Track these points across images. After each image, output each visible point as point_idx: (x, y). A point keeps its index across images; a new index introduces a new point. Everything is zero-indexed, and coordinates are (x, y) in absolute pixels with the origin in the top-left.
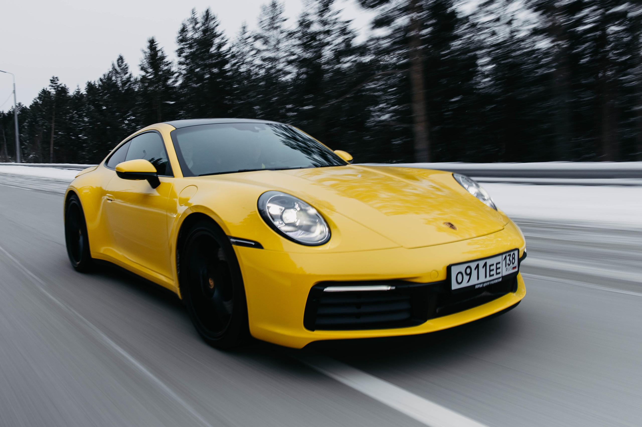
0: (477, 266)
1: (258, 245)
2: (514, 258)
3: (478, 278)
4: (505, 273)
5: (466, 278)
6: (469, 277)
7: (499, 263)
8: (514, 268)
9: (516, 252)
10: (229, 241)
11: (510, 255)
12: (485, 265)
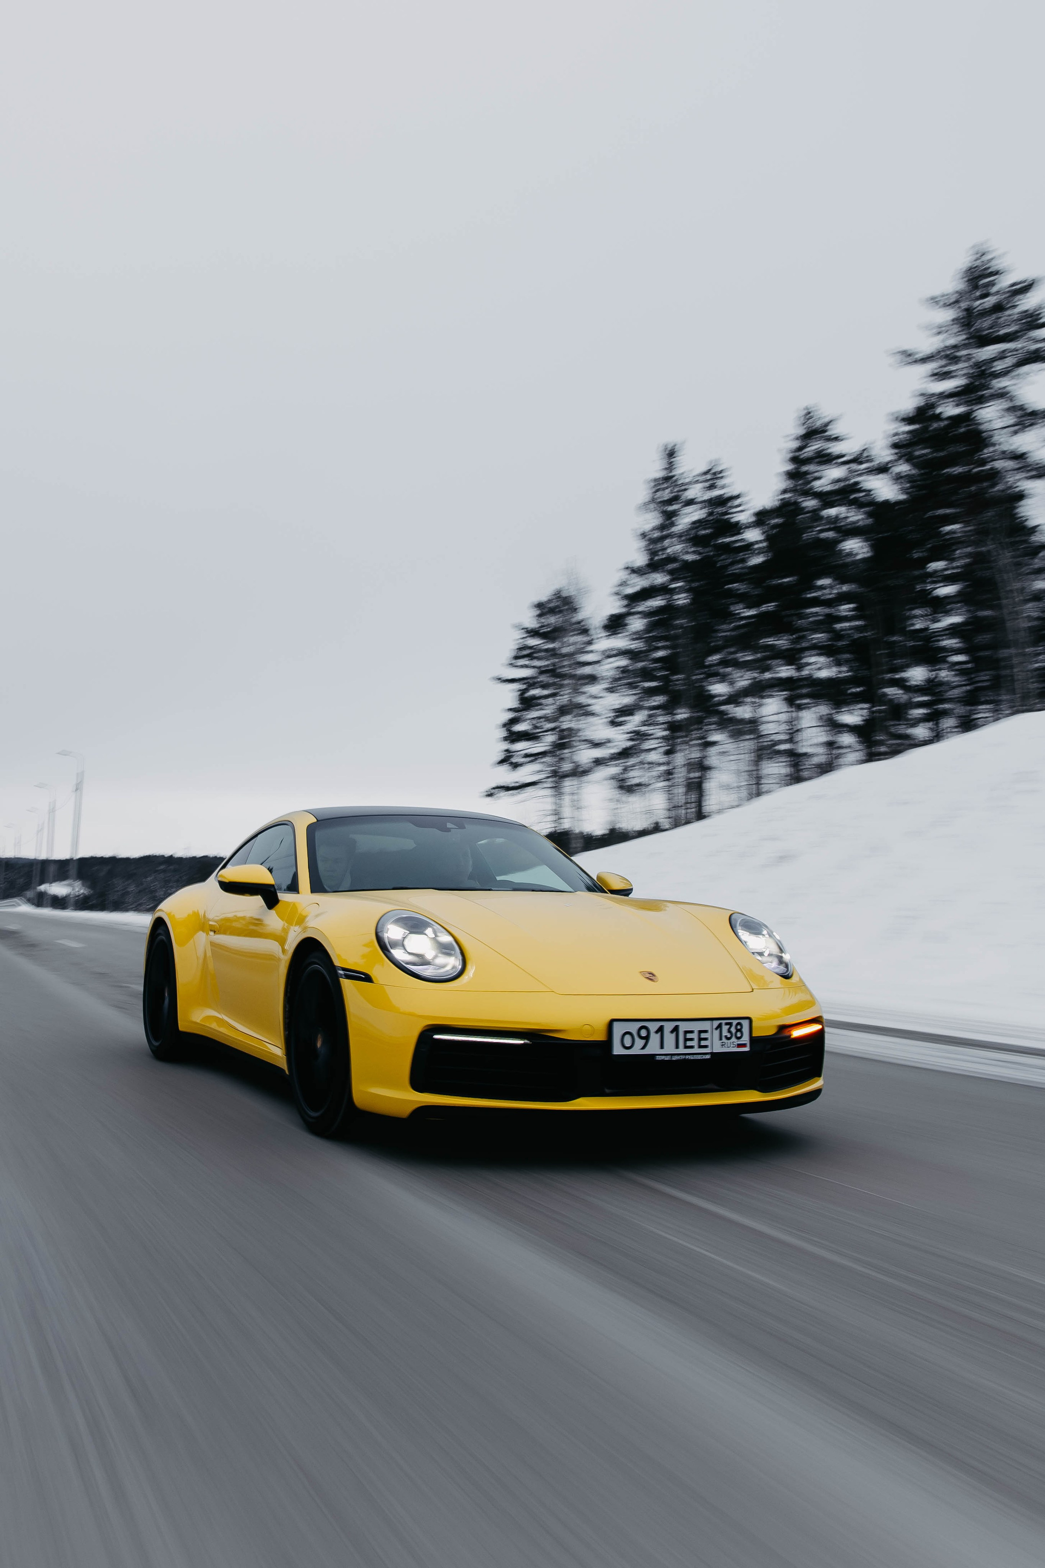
0: (660, 1030)
1: (368, 978)
2: (740, 1030)
3: (662, 1047)
4: (718, 1048)
5: (639, 1043)
6: (643, 1042)
7: (706, 1031)
8: (739, 1046)
9: (745, 1024)
10: (336, 973)
11: (730, 1024)
12: (676, 1030)
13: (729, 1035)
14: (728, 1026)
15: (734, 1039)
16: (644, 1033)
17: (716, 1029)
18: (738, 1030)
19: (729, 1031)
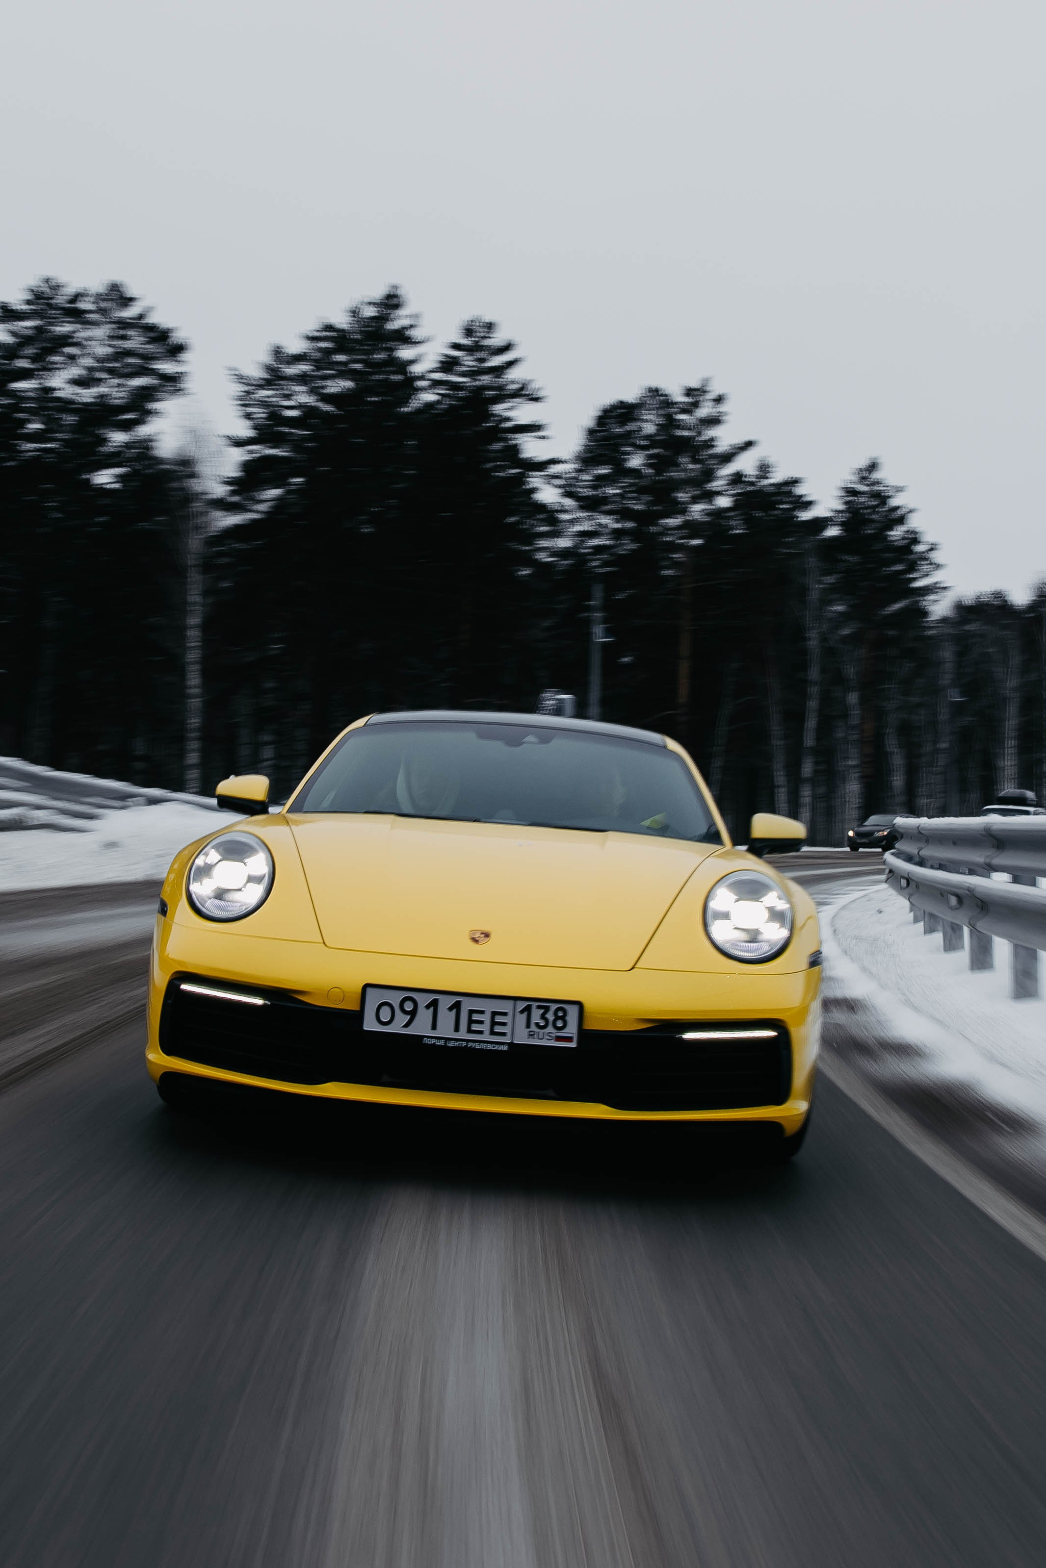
0: (434, 1004)
2: (563, 1018)
3: (434, 1027)
6: (409, 1017)
7: (505, 1014)
12: (457, 1006)
13: (542, 1023)
14: (542, 1011)
15: (550, 1029)
16: (409, 1006)
17: (522, 1012)
18: (557, 1018)
19: (543, 1017)
